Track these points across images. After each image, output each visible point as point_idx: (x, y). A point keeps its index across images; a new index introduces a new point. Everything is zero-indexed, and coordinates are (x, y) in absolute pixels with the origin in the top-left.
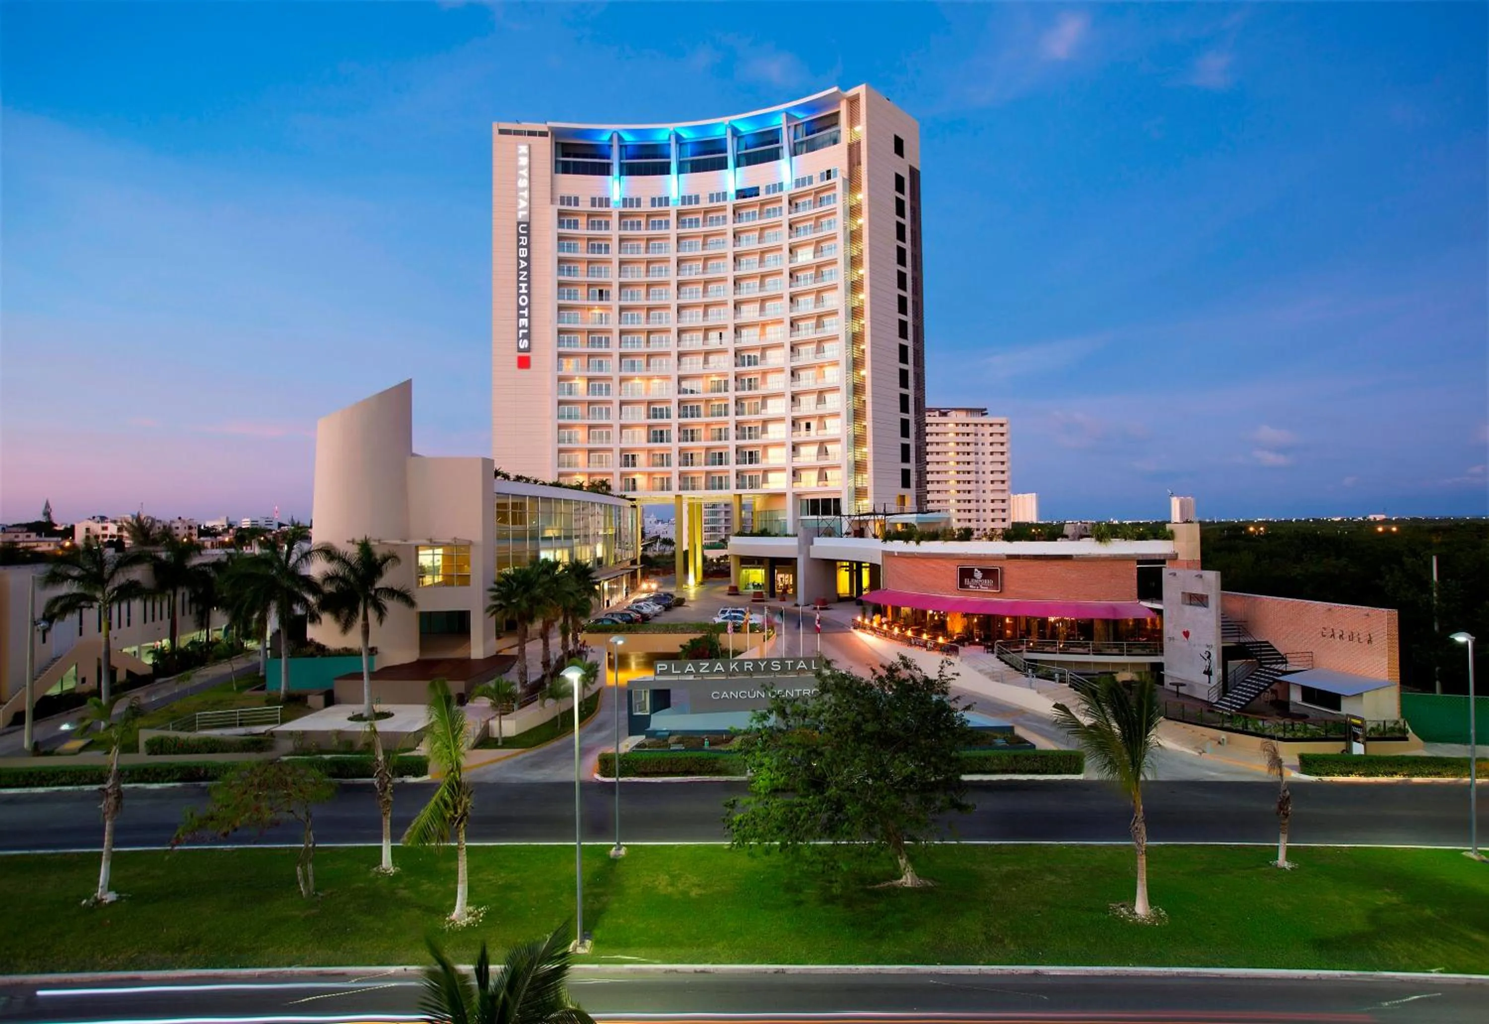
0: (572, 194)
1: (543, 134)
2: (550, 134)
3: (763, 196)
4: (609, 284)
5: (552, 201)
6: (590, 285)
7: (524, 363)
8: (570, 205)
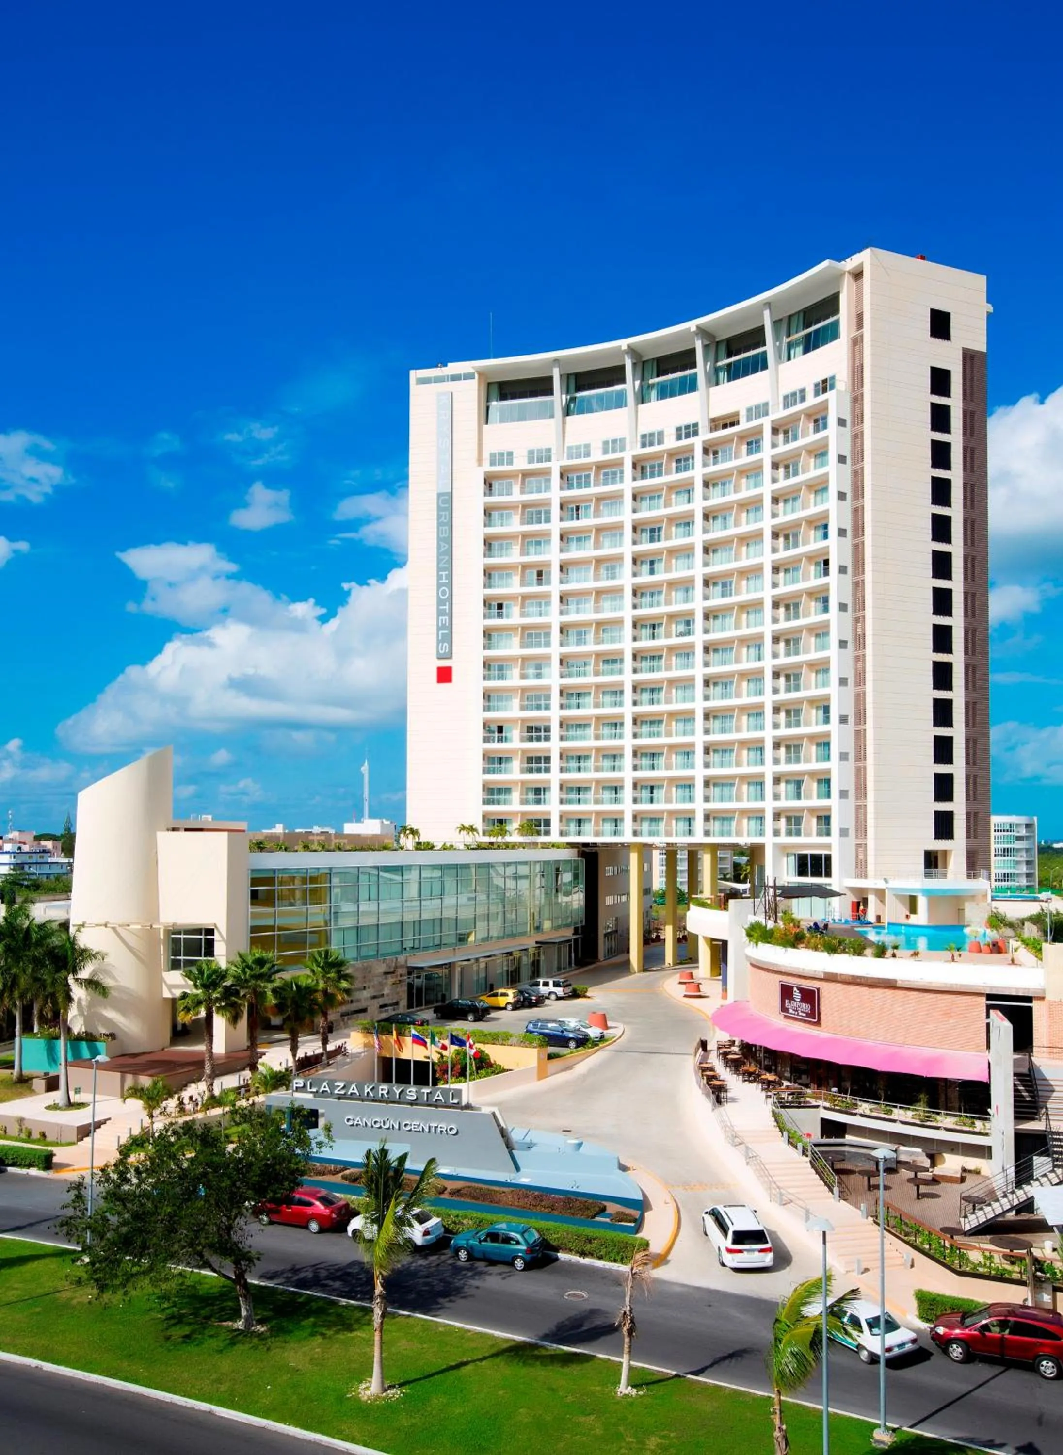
0: (504, 448)
1: (468, 377)
2: (476, 376)
3: (744, 425)
4: (548, 564)
5: (480, 461)
6: (525, 567)
7: (444, 675)
8: (503, 464)
